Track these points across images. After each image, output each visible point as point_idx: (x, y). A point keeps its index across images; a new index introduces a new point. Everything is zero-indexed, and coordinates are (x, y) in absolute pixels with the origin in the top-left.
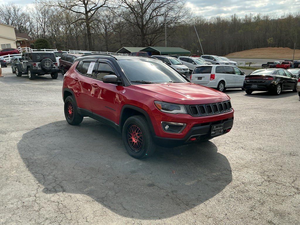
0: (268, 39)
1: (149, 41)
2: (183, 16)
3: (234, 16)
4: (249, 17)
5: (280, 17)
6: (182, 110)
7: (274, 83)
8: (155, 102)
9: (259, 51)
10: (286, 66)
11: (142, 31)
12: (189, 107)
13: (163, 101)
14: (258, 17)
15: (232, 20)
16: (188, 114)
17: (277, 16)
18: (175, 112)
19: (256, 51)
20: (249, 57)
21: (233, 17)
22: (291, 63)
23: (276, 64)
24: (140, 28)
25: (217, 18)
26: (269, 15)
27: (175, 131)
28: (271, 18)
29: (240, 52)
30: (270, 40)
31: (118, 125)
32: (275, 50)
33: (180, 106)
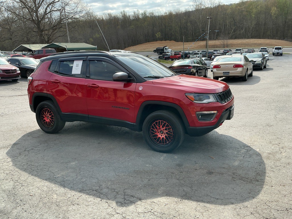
0: (156, 33)
1: (46, 38)
2: (80, 12)
3: (123, 12)
4: (137, 14)
5: (163, 14)
6: (212, 99)
7: (193, 71)
8: (186, 94)
9: (151, 45)
10: (178, 56)
11: (39, 27)
12: (217, 95)
13: (195, 93)
14: (145, 13)
15: (123, 16)
16: (218, 102)
17: (160, 13)
18: (205, 101)
19: (148, 45)
20: (143, 50)
21: (123, 14)
22: (181, 54)
23: (170, 55)
24: (35, 23)
25: (109, 14)
26: (154, 12)
27: (207, 119)
28: (157, 14)
29: (135, 46)
30: (158, 35)
31: (135, 124)
32: (163, 43)
33: (209, 95)
